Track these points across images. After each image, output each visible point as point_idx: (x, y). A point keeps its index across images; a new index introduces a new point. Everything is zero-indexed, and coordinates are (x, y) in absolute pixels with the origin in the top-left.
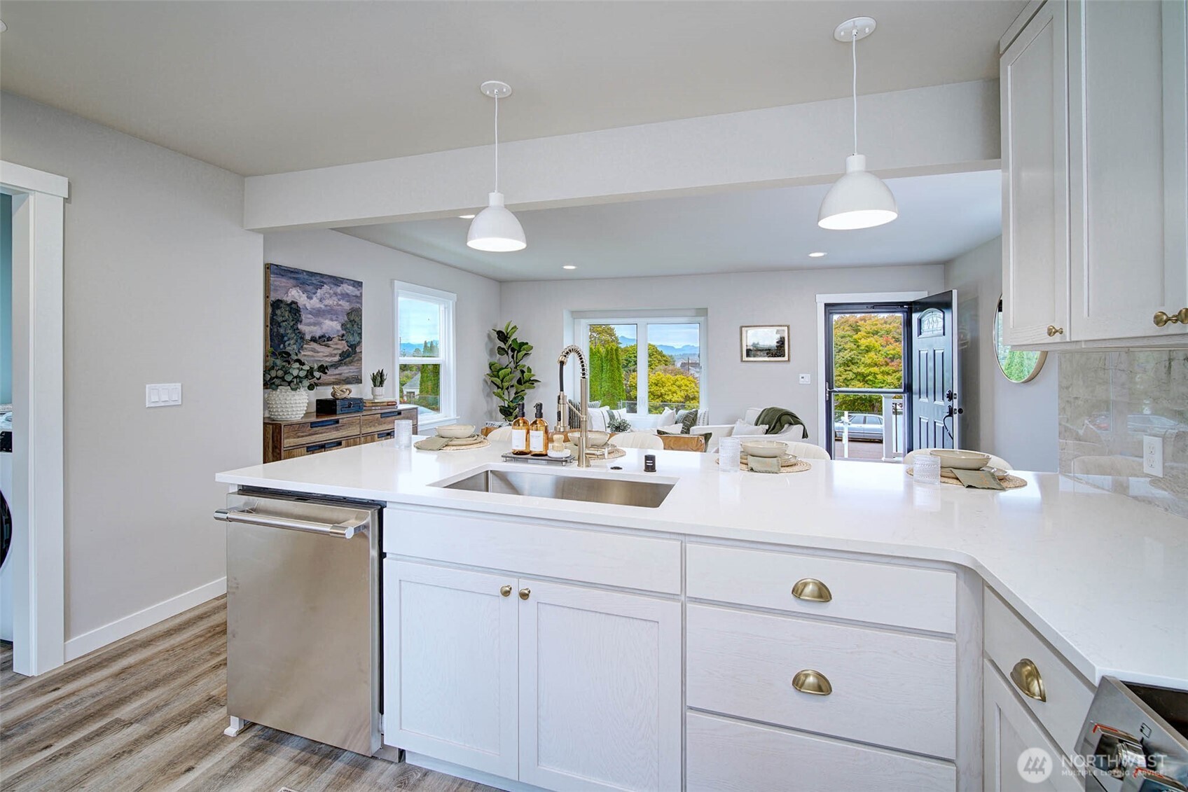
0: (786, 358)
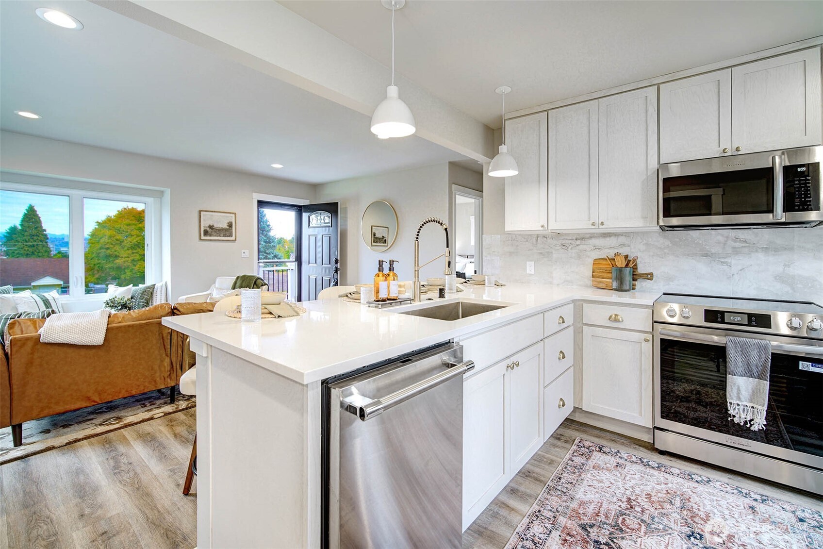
0: (233, 238)
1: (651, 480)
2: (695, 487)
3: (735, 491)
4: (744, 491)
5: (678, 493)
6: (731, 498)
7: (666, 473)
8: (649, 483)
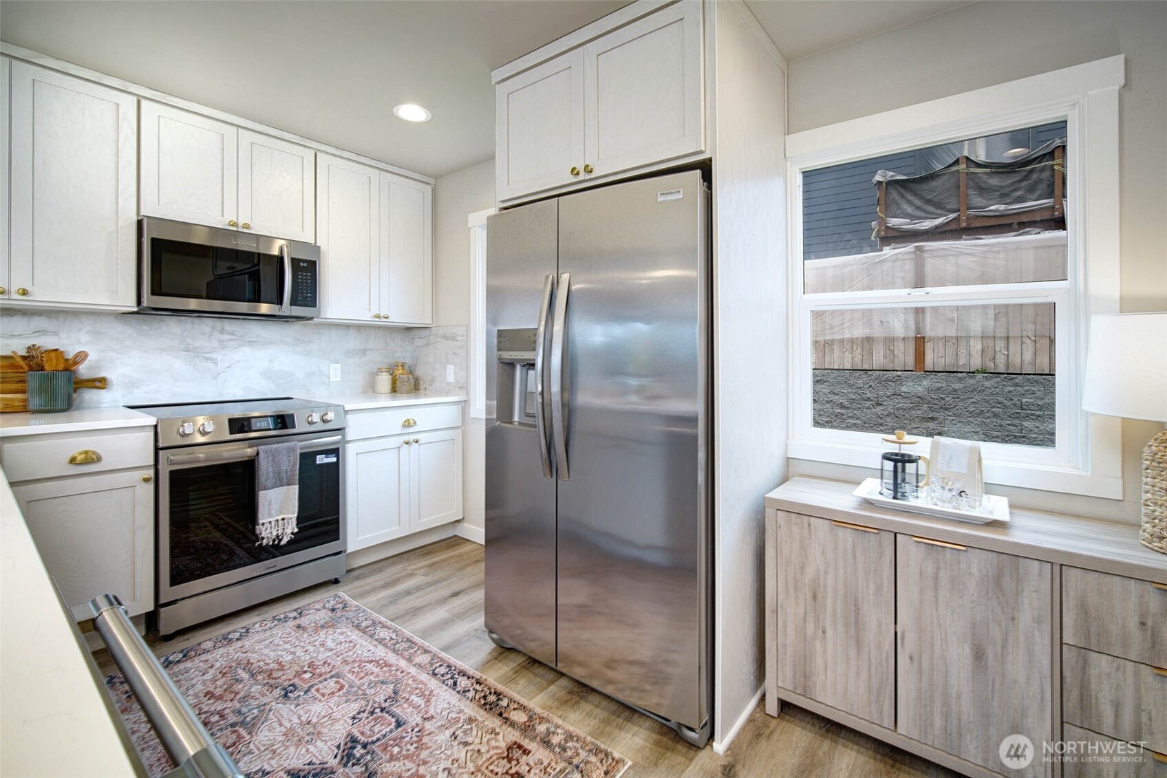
1: (192, 676)
2: (241, 645)
3: (276, 622)
4: (282, 616)
5: (234, 665)
6: (278, 631)
7: (199, 655)
8: (194, 682)
